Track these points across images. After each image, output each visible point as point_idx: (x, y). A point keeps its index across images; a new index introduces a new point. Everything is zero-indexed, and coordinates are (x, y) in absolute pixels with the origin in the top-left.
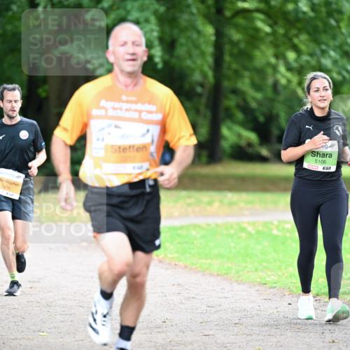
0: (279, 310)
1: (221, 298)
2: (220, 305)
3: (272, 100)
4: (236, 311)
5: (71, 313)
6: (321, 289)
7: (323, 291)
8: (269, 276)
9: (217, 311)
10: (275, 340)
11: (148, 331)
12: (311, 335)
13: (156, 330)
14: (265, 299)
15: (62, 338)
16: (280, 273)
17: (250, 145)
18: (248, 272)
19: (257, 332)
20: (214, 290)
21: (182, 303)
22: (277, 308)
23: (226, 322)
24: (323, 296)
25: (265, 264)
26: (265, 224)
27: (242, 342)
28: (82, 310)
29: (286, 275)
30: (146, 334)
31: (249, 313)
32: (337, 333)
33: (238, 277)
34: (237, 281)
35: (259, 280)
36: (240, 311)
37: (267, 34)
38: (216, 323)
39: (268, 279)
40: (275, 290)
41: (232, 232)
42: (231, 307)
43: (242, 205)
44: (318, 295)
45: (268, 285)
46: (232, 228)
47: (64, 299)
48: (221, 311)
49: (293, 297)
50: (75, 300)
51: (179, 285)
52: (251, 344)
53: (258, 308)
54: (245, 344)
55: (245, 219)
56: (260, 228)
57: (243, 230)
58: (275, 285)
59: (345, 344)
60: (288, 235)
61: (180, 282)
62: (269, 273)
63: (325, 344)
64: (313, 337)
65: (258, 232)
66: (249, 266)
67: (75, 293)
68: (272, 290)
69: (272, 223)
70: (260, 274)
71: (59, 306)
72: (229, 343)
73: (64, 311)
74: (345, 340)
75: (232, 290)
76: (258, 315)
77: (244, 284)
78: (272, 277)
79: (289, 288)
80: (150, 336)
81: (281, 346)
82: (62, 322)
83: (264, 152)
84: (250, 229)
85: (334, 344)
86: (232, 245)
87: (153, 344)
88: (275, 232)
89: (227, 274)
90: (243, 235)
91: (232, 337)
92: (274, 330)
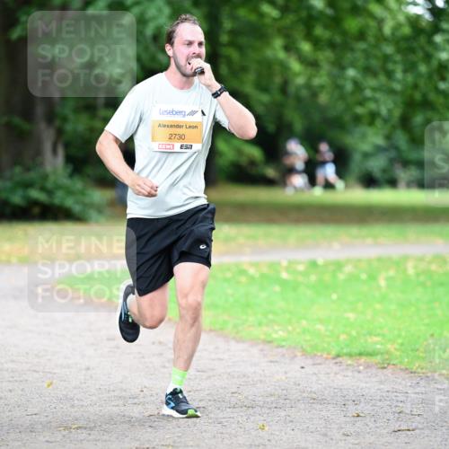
0: (289, 375)
1: (213, 360)
2: (213, 370)
3: (281, 106)
4: (234, 377)
5: (21, 379)
6: (342, 348)
7: (345, 351)
8: (276, 332)
9: (209, 377)
10: (283, 414)
11: (121, 402)
12: (330, 407)
13: (130, 401)
14: (271, 362)
15: (10, 411)
16: (290, 328)
17: (253, 163)
18: (250, 326)
19: (261, 403)
20: (205, 350)
21: (164, 367)
22: (286, 373)
23: (221, 391)
24: (345, 358)
25: (270, 316)
26: (272, 265)
27: (242, 416)
28: (36, 375)
29: (298, 330)
30: (117, 406)
31: (250, 379)
32: (362, 405)
33: (237, 333)
34: (234, 338)
35: (262, 337)
36: (238, 377)
37: (275, 19)
38: (209, 392)
39: (275, 336)
40: (284, 350)
41: (229, 275)
42: (229, 371)
43: (241, 240)
44: (338, 356)
45: (275, 344)
46: (229, 270)
47: (13, 361)
48: (214, 376)
49: (307, 358)
50: (27, 363)
51: (160, 343)
52: (252, 418)
53: (261, 372)
54: (245, 419)
55: (245, 259)
56: (265, 270)
57: (243, 272)
58: (284, 343)
59: (373, 419)
60: (301, 279)
61: (162, 340)
62: (276, 328)
63: (348, 419)
64: (333, 409)
65: (263, 276)
66: (251, 319)
67: (27, 353)
68: (280, 350)
69: (279, 264)
70: (265, 329)
71: (7, 370)
72: (224, 418)
73: (13, 377)
74: (373, 413)
75: (229, 350)
76: (261, 381)
77: (243, 342)
78: (281, 333)
79: (302, 347)
80: (122, 408)
81: (292, 421)
82: (10, 391)
83: (271, 172)
84: (252, 271)
85: (359, 418)
86: (230, 291)
87: (127, 419)
88: (284, 275)
89: (222, 329)
90: (243, 279)
91: (228, 410)
92: (282, 401)
